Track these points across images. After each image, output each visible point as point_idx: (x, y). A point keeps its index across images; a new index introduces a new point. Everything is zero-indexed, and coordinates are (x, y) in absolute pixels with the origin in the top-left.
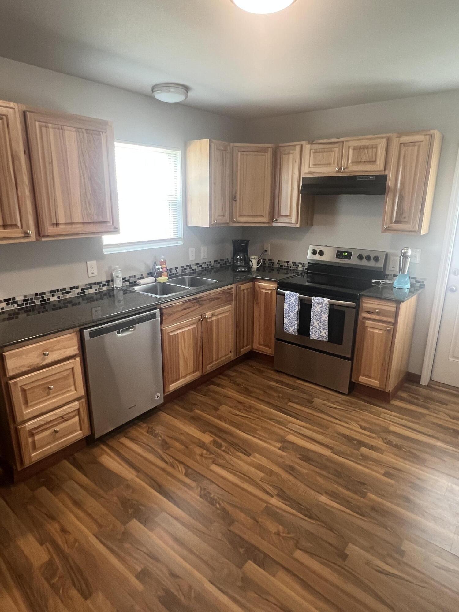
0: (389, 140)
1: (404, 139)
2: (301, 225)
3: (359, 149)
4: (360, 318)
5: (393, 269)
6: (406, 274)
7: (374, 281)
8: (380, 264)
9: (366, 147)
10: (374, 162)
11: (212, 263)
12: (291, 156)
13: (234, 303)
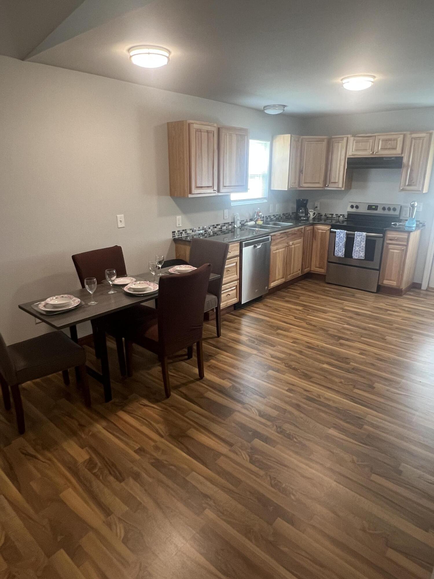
0: (405, 136)
1: (414, 135)
2: (345, 188)
3: (385, 141)
4: (385, 244)
5: (405, 216)
6: (413, 217)
7: (393, 223)
8: (397, 213)
9: (390, 140)
10: (395, 149)
11: (281, 215)
12: (340, 144)
13: (302, 238)
